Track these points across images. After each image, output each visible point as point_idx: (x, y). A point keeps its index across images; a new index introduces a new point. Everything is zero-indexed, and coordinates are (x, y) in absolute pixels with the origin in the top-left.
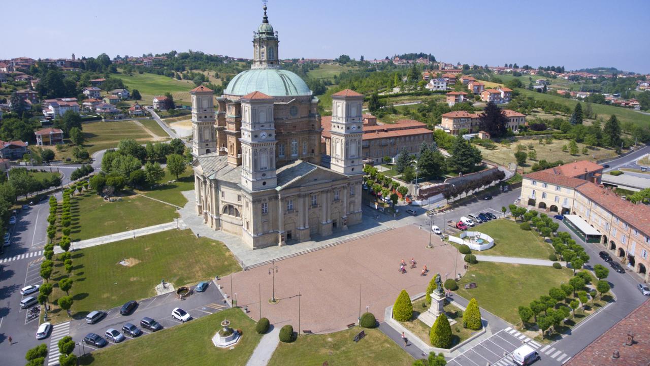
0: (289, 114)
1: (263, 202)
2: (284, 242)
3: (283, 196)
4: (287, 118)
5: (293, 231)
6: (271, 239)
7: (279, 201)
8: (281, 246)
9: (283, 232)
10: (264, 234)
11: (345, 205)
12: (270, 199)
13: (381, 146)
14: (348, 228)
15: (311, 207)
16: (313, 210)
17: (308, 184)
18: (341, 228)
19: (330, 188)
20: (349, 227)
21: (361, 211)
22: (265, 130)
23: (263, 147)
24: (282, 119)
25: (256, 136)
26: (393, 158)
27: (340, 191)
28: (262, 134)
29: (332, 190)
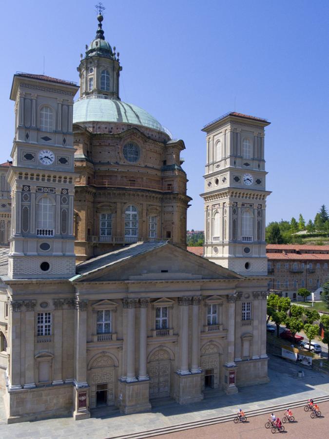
0: (121, 155)
1: (39, 309)
2: (84, 409)
3: (86, 297)
4: (117, 163)
5: (110, 386)
6: (57, 400)
7: (77, 309)
8: (78, 418)
9: (85, 384)
10: (40, 385)
11: (232, 337)
12: (58, 304)
13: (293, 273)
14: (239, 391)
15: (155, 333)
16: (157, 341)
17: (144, 276)
18: (223, 390)
19: (198, 293)
20: (240, 389)
21: (265, 356)
22: (52, 148)
23: (45, 184)
24: (108, 163)
25: (29, 157)
26: (313, 294)
27: (221, 305)
28: (43, 154)
29: (202, 300)
